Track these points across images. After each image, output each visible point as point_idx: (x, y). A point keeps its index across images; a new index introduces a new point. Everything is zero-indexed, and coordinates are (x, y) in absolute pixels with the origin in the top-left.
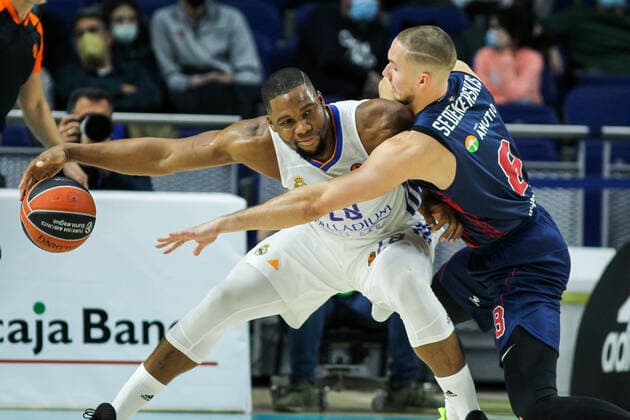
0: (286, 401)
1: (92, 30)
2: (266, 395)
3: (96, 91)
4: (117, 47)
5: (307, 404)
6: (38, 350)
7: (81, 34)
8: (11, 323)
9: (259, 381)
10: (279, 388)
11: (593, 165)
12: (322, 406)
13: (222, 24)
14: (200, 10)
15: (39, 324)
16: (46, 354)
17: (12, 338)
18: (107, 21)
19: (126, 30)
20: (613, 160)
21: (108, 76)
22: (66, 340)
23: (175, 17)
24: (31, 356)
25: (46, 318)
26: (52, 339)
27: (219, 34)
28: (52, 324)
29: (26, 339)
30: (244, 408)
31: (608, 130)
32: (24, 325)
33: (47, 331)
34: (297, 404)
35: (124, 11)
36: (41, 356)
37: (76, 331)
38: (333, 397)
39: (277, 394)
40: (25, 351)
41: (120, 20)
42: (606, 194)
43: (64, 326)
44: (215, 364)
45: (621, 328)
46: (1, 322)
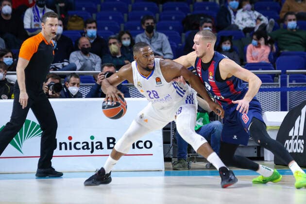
1: (114, 43)
2: (170, 164)
3: (110, 64)
4: (123, 48)
5: (184, 167)
6: (92, 152)
7: (111, 44)
8: (83, 143)
9: (167, 159)
10: (175, 162)
11: (284, 83)
12: (189, 168)
13: (159, 39)
14: (152, 34)
15: (92, 143)
16: (96, 152)
17: (83, 148)
18: (120, 39)
19: (127, 42)
20: (290, 81)
22: (102, 148)
23: (143, 37)
24: (90, 154)
25: (95, 141)
26: (97, 148)
28: (96, 143)
29: (88, 148)
30: (162, 169)
31: (287, 71)
32: (87, 143)
33: (95, 145)
34: (181, 168)
35: (126, 36)
36: (93, 154)
37: (105, 145)
38: (193, 164)
39: (174, 164)
40: (88, 152)
41: (125, 39)
42: (288, 92)
43: (101, 143)
44: (152, 155)
45: (290, 138)
46: (79, 143)
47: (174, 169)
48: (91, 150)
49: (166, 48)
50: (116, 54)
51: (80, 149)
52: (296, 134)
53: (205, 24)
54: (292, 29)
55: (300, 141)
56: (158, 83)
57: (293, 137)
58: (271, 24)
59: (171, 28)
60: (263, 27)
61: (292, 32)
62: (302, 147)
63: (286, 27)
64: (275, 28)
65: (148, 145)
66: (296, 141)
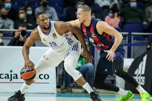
0: (64, 91)
1: (22, 13)
2: (59, 90)
3: (23, 25)
4: (28, 16)
5: (68, 92)
6: (11, 80)
8: (5, 74)
9: (58, 87)
10: (62, 88)
11: (130, 41)
12: (72, 92)
13: (50, 11)
14: (46, 8)
15: (11, 75)
16: (13, 80)
17: (5, 78)
19: (30, 12)
20: (134, 40)
21: (26, 22)
22: (17, 78)
23: (40, 9)
24: (10, 81)
25: (13, 73)
26: (14, 78)
27: (50, 13)
28: (14, 75)
29: (8, 78)
30: (55, 93)
31: (133, 33)
32: (8, 75)
33: (13, 76)
34: (66, 92)
35: (29, 8)
36: (12, 81)
37: (19, 76)
38: (74, 90)
39: (62, 90)
40: (8, 80)
41: (29, 10)
42: (132, 47)
43: (17, 75)
44: (49, 83)
45: (135, 75)
46: (3, 74)
47: (63, 93)
48: (10, 79)
49: (55, 17)
50: (23, 20)
51: (3, 78)
52: (140, 73)
53: (80, 3)
54: (133, 8)
55: (142, 77)
56: (54, 37)
57: (138, 75)
58: (120, 4)
59: (57, 4)
60: (115, 5)
61: (133, 9)
62: (144, 81)
63: (129, 6)
64: (122, 7)
65: (46, 77)
66: (139, 77)
